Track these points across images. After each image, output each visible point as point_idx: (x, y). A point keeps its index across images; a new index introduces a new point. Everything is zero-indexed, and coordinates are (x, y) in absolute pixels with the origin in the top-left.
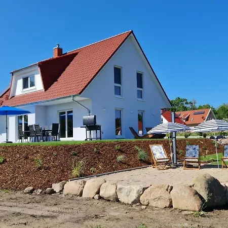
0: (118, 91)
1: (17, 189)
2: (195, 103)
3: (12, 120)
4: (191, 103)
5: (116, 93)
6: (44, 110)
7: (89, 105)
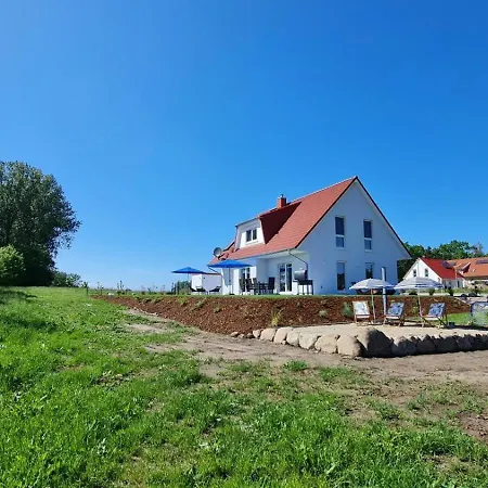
0: (340, 243)
1: (226, 333)
2: (481, 248)
3: (236, 273)
4: (474, 248)
5: (338, 245)
6: (264, 262)
7: (307, 258)
